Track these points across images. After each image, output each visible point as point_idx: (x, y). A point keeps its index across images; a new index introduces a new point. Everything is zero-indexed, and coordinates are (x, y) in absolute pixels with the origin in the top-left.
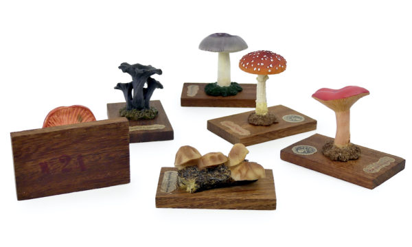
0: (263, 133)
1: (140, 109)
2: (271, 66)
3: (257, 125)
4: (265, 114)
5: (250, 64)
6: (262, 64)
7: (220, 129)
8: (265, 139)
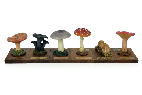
1: (39, 51)
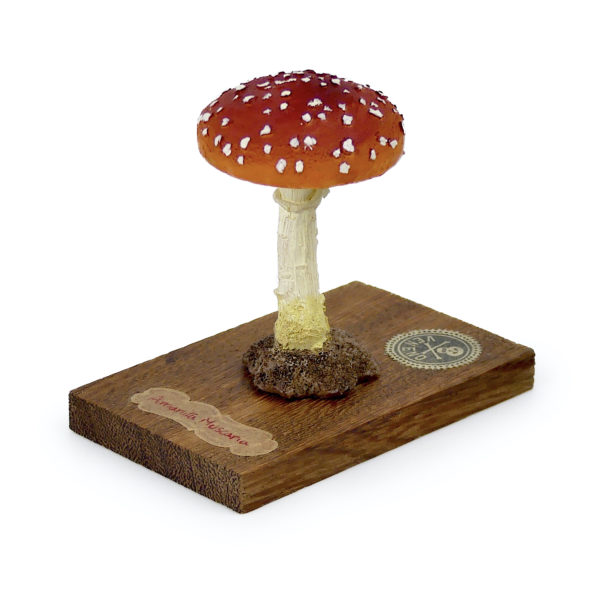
0: (329, 435)
2: (348, 145)
3: (295, 398)
4: (319, 345)
5: (257, 141)
6: (310, 141)
7: (139, 432)
8: (337, 460)
